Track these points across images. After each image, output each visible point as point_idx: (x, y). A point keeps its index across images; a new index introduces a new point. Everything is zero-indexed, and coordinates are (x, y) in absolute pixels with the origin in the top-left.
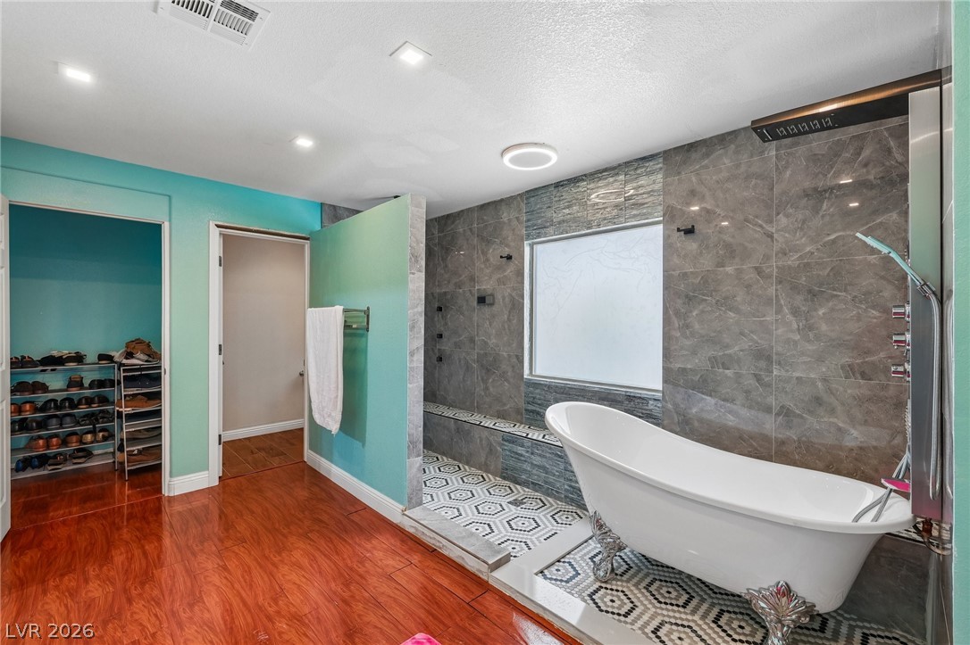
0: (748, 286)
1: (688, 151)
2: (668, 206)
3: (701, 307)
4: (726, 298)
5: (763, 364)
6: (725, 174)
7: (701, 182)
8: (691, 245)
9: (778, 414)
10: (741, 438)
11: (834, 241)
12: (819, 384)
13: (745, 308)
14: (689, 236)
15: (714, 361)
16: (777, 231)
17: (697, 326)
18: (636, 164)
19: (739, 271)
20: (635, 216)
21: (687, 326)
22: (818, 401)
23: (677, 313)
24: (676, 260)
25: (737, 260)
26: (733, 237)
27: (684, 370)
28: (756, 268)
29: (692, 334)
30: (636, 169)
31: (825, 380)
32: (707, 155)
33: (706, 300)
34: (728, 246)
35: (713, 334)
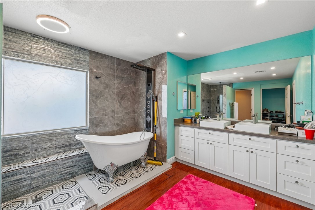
0: (111, 95)
1: (97, 54)
2: (91, 68)
3: (100, 100)
4: (106, 98)
5: (113, 114)
6: (106, 65)
7: (100, 65)
8: (97, 82)
9: (116, 125)
10: (109, 133)
11: (124, 88)
12: (122, 117)
13: (110, 100)
14: (97, 79)
15: (103, 115)
16: (116, 83)
17: (99, 105)
18: (79, 49)
19: (109, 91)
20: (78, 67)
21: (96, 105)
22: (122, 120)
23: (93, 101)
24: (93, 85)
25: (108, 88)
26: (107, 82)
27: (95, 118)
28: (112, 91)
29: (98, 107)
30: (79, 50)
31: (123, 116)
32: (102, 58)
33: (101, 98)
34: (106, 84)
35: (103, 107)
